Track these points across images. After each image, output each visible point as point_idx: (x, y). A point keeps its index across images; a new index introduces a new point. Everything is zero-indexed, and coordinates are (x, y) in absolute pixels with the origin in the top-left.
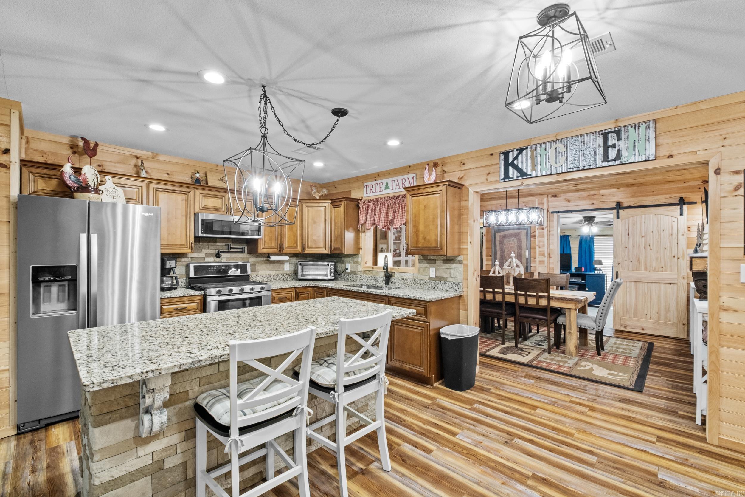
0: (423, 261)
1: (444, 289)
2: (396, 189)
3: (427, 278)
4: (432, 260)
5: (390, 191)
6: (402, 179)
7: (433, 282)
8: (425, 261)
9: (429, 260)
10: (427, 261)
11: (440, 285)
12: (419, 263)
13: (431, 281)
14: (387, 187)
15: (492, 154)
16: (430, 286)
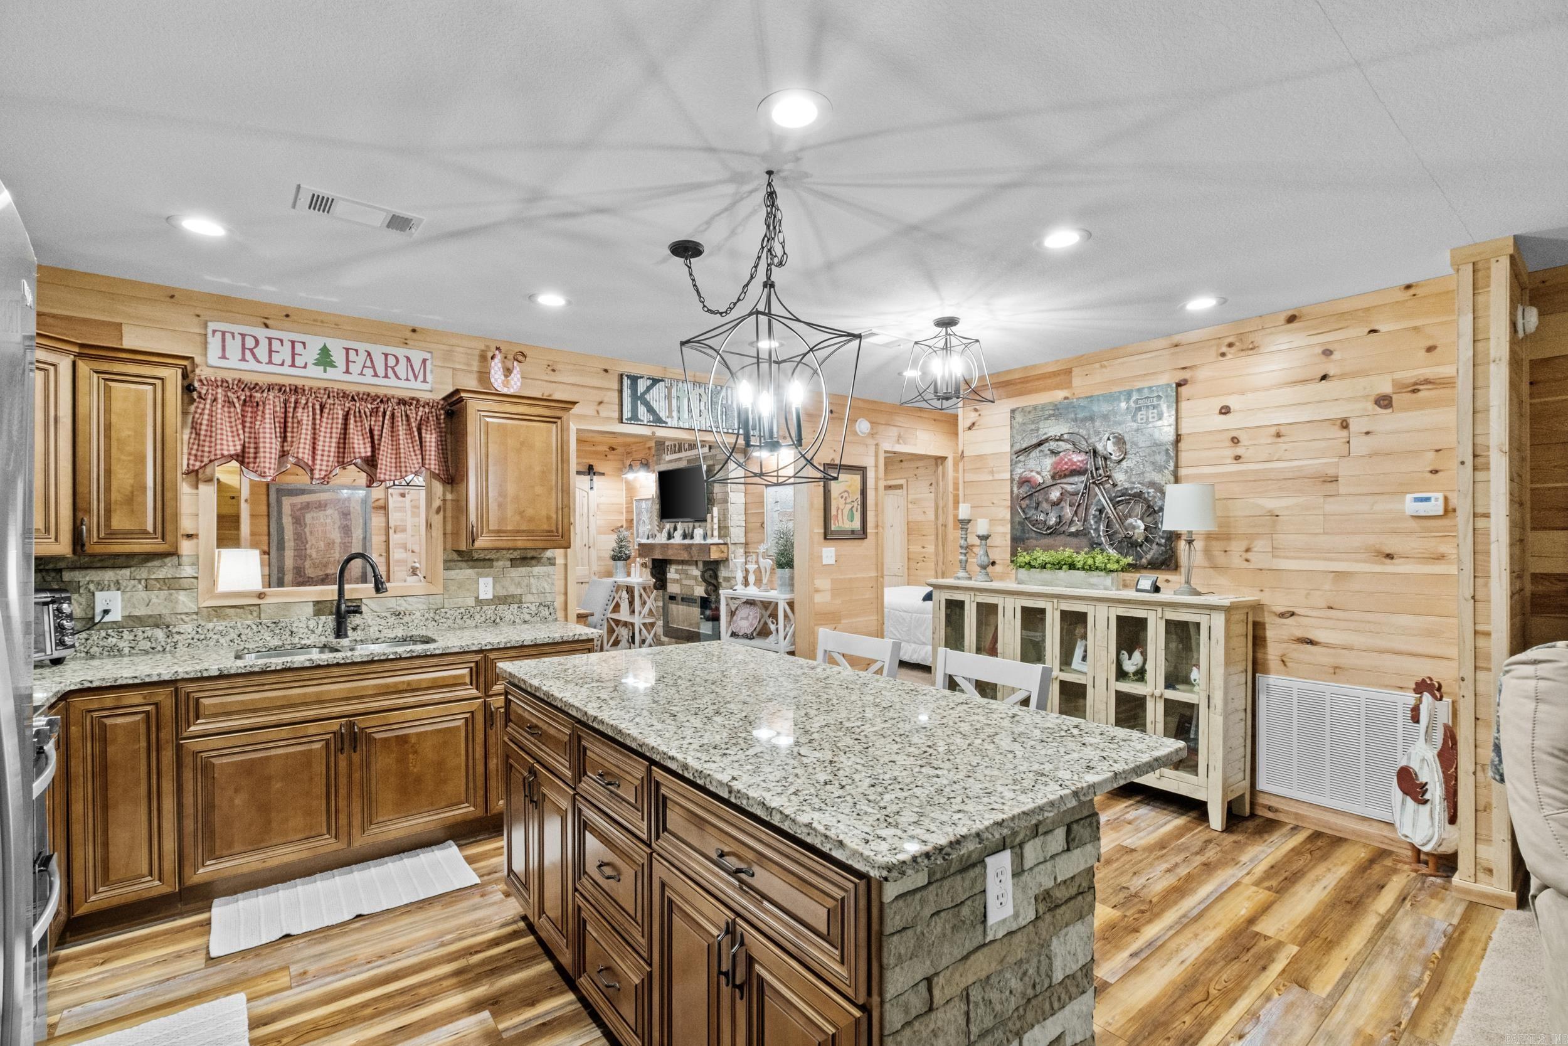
0: (460, 564)
1: (517, 620)
2: (361, 374)
3: (471, 602)
4: (485, 560)
5: (331, 373)
6: (386, 355)
7: (489, 611)
8: (464, 564)
9: (477, 560)
10: (471, 563)
11: (509, 612)
12: (446, 569)
13: (485, 608)
14: (325, 359)
15: (606, 371)
16: (483, 619)
